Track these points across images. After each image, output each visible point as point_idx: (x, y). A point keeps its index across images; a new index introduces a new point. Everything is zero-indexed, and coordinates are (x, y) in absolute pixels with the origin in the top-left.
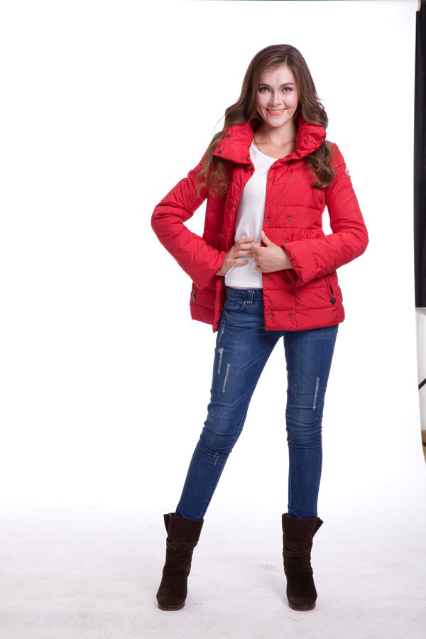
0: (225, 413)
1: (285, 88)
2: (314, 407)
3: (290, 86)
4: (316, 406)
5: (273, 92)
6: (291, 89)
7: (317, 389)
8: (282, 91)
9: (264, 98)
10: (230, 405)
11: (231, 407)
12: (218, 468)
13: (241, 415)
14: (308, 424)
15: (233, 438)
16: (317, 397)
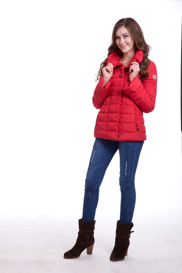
0: (91, 172)
2: (125, 174)
4: (126, 174)
6: (128, 36)
7: (126, 166)
10: (93, 168)
11: (94, 169)
12: (92, 198)
13: (99, 174)
14: (123, 181)
15: (95, 184)
16: (127, 170)
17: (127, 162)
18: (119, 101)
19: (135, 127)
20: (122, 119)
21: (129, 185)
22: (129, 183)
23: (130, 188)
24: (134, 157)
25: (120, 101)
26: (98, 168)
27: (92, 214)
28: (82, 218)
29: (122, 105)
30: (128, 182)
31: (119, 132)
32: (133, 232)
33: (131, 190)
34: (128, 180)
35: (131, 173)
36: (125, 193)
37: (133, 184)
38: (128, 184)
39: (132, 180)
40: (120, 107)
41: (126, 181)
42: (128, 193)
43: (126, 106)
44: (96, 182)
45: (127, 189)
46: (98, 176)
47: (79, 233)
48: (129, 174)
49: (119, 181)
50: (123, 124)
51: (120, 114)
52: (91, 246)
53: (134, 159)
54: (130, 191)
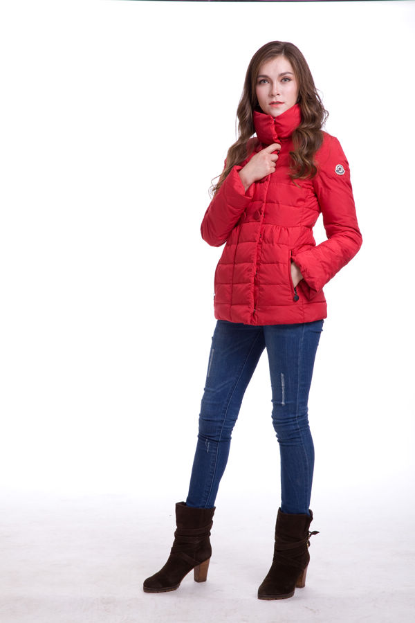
1: (284, 79)
2: (283, 403)
3: (288, 75)
4: (285, 402)
5: (272, 83)
7: (283, 385)
8: (281, 81)
9: (263, 91)
11: (214, 392)
12: (212, 454)
13: (226, 403)
14: (281, 420)
15: (219, 424)
16: (285, 393)
17: (282, 375)
18: (255, 234)
19: (290, 293)
20: (262, 275)
21: (293, 427)
22: (293, 423)
23: (298, 433)
24: (299, 363)
25: (259, 235)
26: (222, 389)
27: (208, 492)
28: (188, 499)
29: (264, 244)
30: (291, 420)
31: (255, 305)
32: (315, 533)
33: (299, 438)
34: (291, 416)
35: (296, 399)
36: (288, 446)
37: (306, 423)
38: (292, 425)
39: (300, 415)
40: (258, 249)
41: (285, 417)
42: (292, 446)
43: (270, 246)
44: (222, 421)
45: (290, 435)
46: (224, 406)
47: (177, 534)
48: (292, 402)
49: (272, 420)
50: (262, 286)
51: (258, 264)
52: (204, 563)
53: (299, 368)
54: (297, 440)
